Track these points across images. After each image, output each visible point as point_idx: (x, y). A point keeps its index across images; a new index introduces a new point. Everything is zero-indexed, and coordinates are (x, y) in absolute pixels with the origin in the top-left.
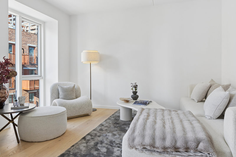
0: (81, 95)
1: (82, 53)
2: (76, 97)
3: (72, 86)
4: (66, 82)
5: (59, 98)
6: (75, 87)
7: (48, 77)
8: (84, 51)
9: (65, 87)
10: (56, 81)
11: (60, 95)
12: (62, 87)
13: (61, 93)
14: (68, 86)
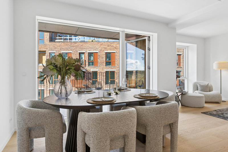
0: (213, 90)
1: (214, 63)
2: (209, 90)
3: (207, 84)
4: (202, 82)
5: (198, 90)
6: (209, 85)
7: (190, 78)
8: (215, 62)
9: (202, 84)
10: (195, 81)
11: (198, 88)
12: (200, 85)
13: (199, 88)
14: (204, 84)
